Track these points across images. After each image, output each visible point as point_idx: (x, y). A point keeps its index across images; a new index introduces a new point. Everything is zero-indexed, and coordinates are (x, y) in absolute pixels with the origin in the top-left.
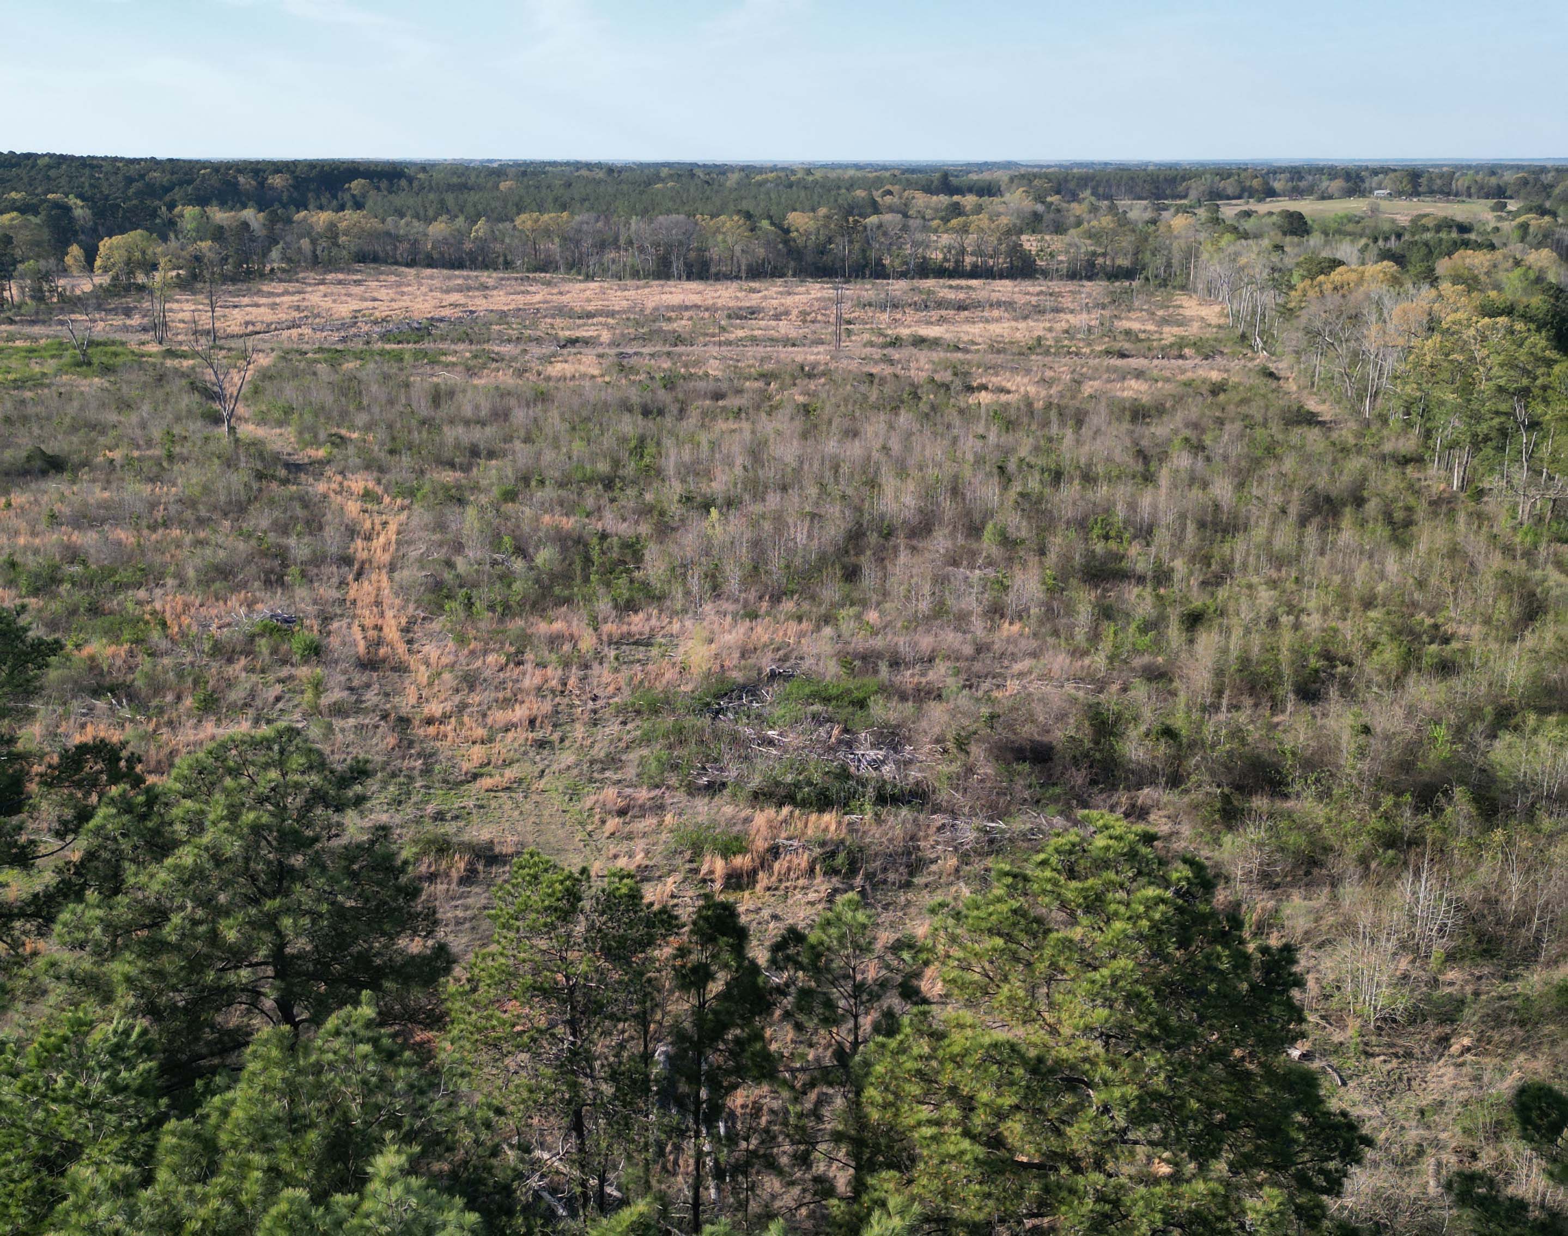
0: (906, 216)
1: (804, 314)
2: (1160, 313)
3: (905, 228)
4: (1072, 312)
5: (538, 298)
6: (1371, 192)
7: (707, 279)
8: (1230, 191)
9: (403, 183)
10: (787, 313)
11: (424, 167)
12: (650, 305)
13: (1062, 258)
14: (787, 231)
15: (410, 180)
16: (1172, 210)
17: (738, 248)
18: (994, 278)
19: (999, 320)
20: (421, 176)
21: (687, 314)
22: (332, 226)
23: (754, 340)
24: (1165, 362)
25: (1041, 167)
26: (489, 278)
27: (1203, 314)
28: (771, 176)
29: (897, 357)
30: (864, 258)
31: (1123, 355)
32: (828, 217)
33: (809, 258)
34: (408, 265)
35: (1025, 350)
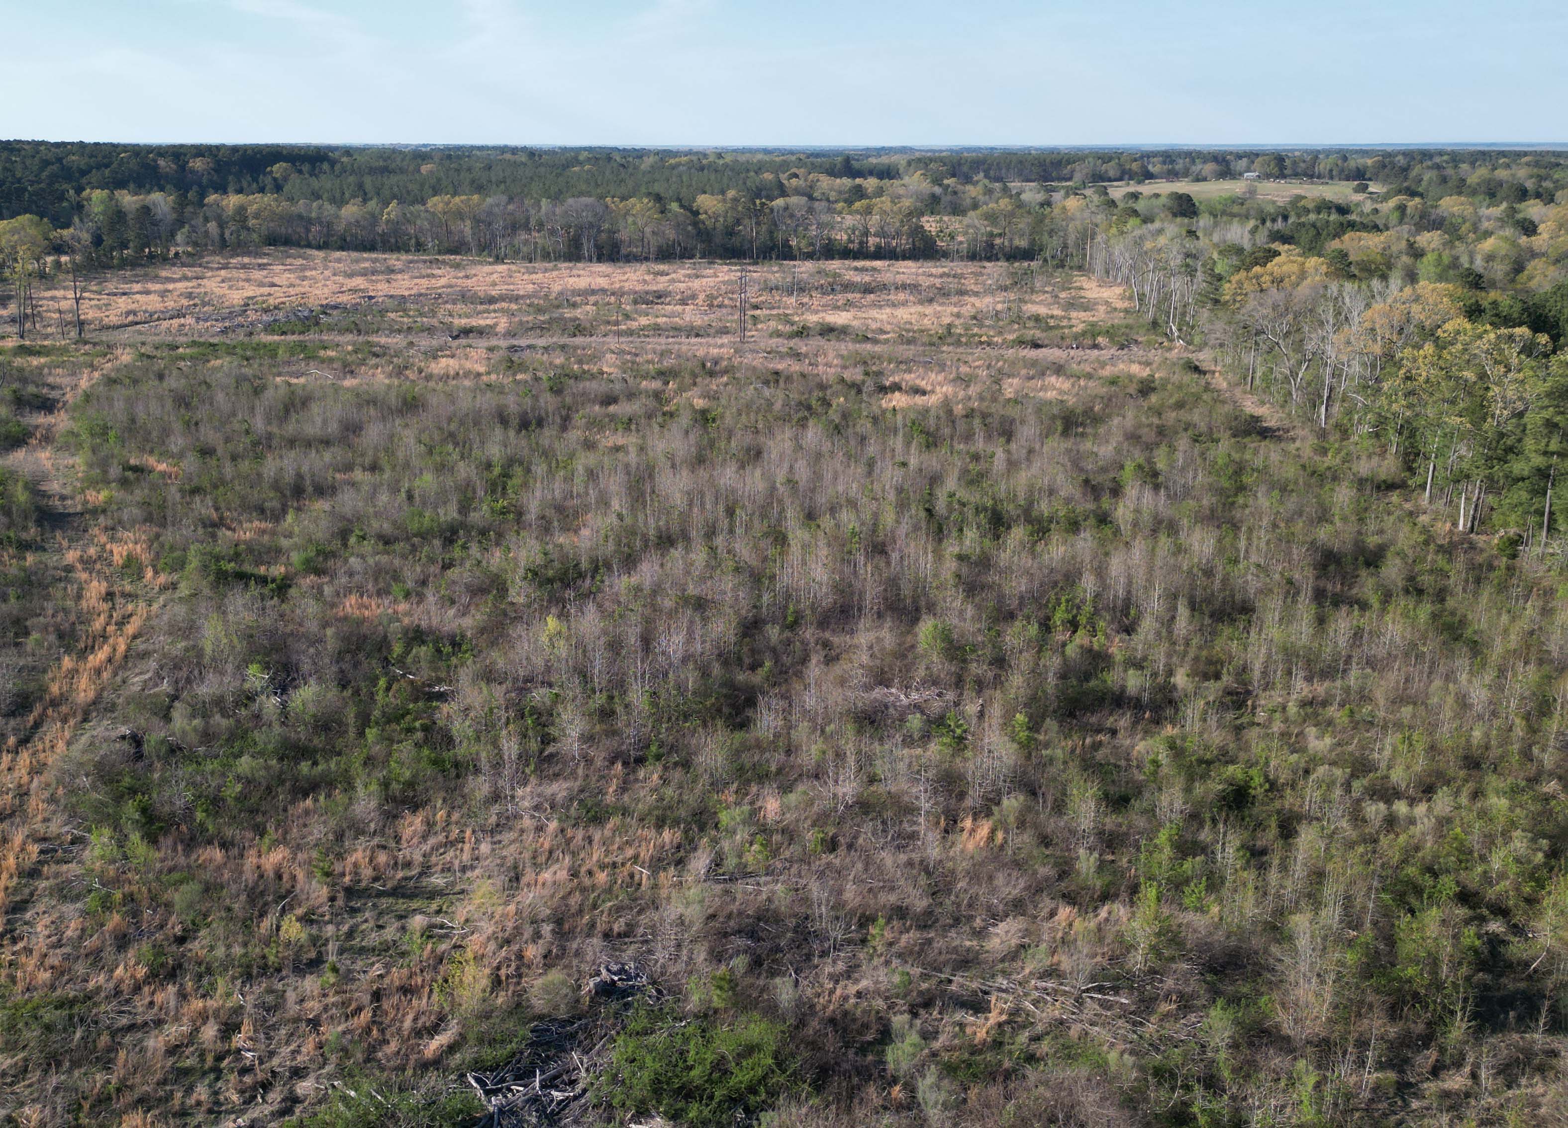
0: (811, 198)
1: (711, 297)
2: (1063, 295)
3: (811, 210)
4: (976, 294)
5: (443, 281)
6: (1241, 174)
7: (618, 260)
8: (1111, 174)
9: (325, 166)
10: (694, 297)
11: (348, 151)
12: (556, 288)
13: (960, 238)
14: (696, 213)
15: (333, 163)
16: (1062, 192)
17: (648, 230)
18: (897, 259)
19: (904, 304)
20: (345, 159)
21: (592, 299)
22: (241, 210)
23: (657, 329)
24: (1080, 352)
25: (934, 151)
26: (395, 260)
27: (1105, 295)
28: (684, 159)
29: (804, 349)
30: (772, 239)
31: (1036, 346)
32: (735, 200)
33: (718, 240)
34: (319, 248)
35: (935, 339)
